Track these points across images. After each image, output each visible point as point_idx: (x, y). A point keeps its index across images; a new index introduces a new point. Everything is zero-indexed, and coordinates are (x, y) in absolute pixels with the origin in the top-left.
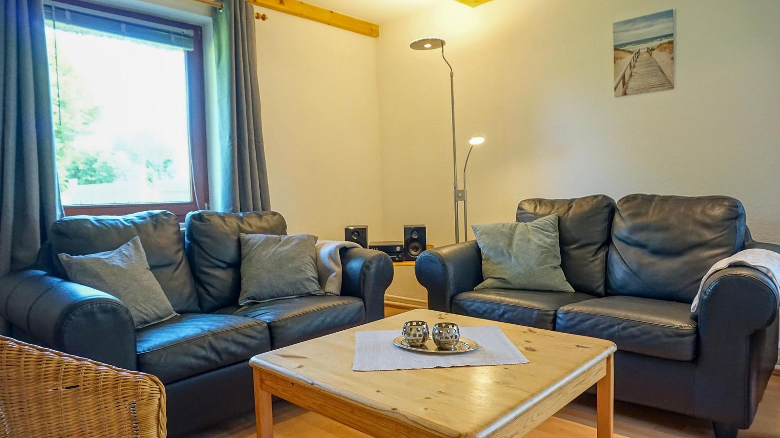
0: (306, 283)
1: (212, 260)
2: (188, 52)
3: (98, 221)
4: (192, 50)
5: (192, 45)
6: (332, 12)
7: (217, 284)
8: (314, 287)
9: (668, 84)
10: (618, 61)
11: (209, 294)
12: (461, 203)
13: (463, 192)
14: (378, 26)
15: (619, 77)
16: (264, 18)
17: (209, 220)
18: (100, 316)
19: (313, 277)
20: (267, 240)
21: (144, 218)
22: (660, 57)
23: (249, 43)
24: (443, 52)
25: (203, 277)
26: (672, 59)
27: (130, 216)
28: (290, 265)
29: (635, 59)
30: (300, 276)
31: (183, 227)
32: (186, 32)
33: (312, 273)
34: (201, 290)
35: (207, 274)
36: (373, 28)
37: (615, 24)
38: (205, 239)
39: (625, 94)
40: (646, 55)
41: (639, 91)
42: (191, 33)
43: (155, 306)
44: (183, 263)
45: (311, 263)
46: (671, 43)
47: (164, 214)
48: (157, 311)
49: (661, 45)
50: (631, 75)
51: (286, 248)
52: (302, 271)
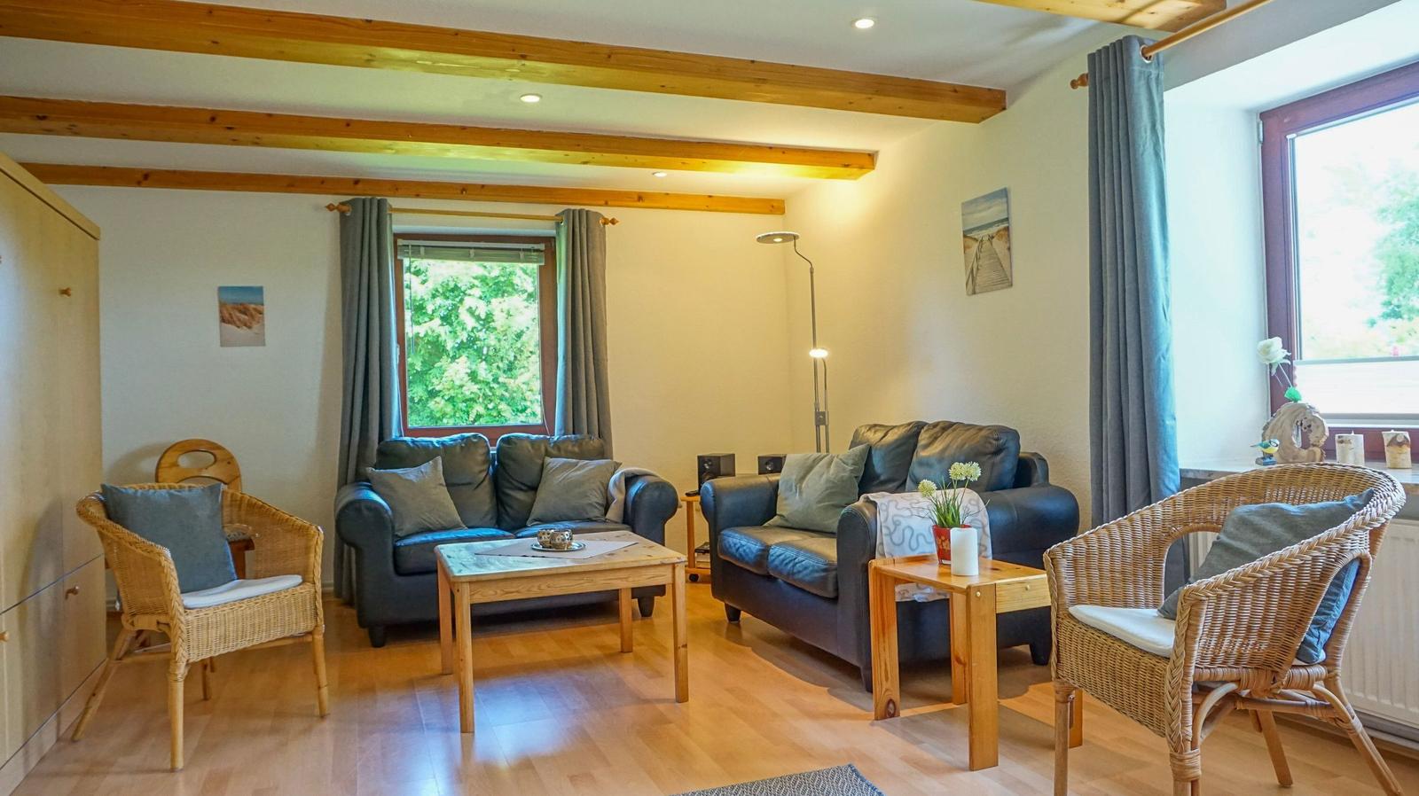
0: (588, 509)
1: (514, 482)
2: (540, 266)
3: (413, 442)
4: (543, 264)
5: (544, 259)
6: (710, 196)
7: (516, 506)
8: (596, 513)
9: (1007, 282)
10: (968, 250)
11: (508, 514)
12: (822, 428)
13: (823, 414)
14: (783, 201)
15: (968, 273)
16: (613, 222)
17: (516, 444)
18: (365, 512)
19: (597, 503)
20: (564, 464)
21: (454, 440)
22: (999, 245)
23: (591, 254)
24: (795, 246)
25: (505, 499)
26: (1009, 249)
27: (445, 439)
28: (577, 490)
29: (980, 249)
30: (586, 501)
31: (493, 451)
32: (536, 246)
33: (597, 498)
34: (502, 510)
35: (508, 495)
36: (775, 204)
37: (963, 204)
38: (511, 463)
39: (974, 293)
40: (988, 243)
41: (986, 290)
42: (542, 246)
43: (440, 517)
44: (486, 482)
45: (599, 489)
46: (1007, 229)
47: (475, 437)
48: (443, 523)
49: (999, 231)
50: (978, 269)
51: (579, 473)
52: (587, 496)
